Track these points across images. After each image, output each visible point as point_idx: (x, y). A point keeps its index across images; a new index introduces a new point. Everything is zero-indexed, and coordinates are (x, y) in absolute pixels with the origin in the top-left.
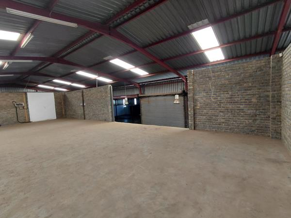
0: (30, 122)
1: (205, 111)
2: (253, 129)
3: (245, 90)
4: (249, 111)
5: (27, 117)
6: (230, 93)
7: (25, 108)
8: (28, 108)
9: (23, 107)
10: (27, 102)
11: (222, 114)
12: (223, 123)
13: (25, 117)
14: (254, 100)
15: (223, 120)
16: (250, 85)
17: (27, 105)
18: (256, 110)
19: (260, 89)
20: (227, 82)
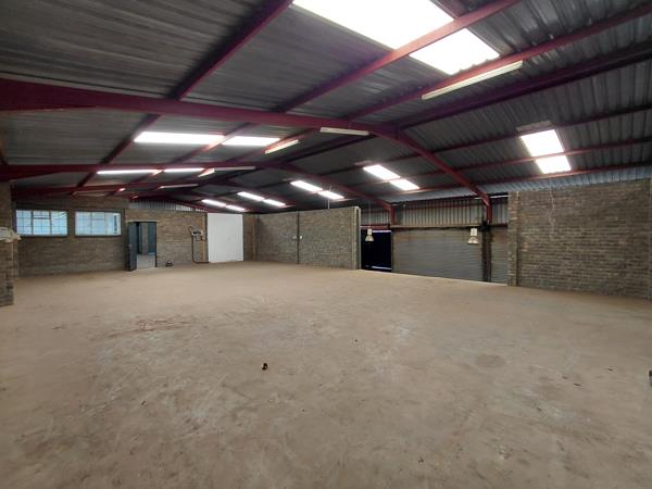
0: (208, 263)
1: (538, 257)
2: (620, 286)
3: (608, 226)
4: (614, 259)
5: (204, 254)
6: (582, 230)
7: (203, 238)
8: (206, 240)
10: (206, 228)
11: (567, 262)
12: (569, 276)
14: (622, 242)
15: (569, 272)
16: (617, 218)
17: (206, 235)
18: (626, 257)
19: (632, 226)
20: (577, 213)
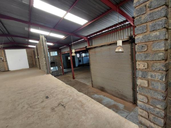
0: (9, 71)
5: (6, 67)
7: (4, 61)
8: (6, 61)
9: (3, 60)
10: (5, 57)
13: (5, 68)
17: (6, 59)
